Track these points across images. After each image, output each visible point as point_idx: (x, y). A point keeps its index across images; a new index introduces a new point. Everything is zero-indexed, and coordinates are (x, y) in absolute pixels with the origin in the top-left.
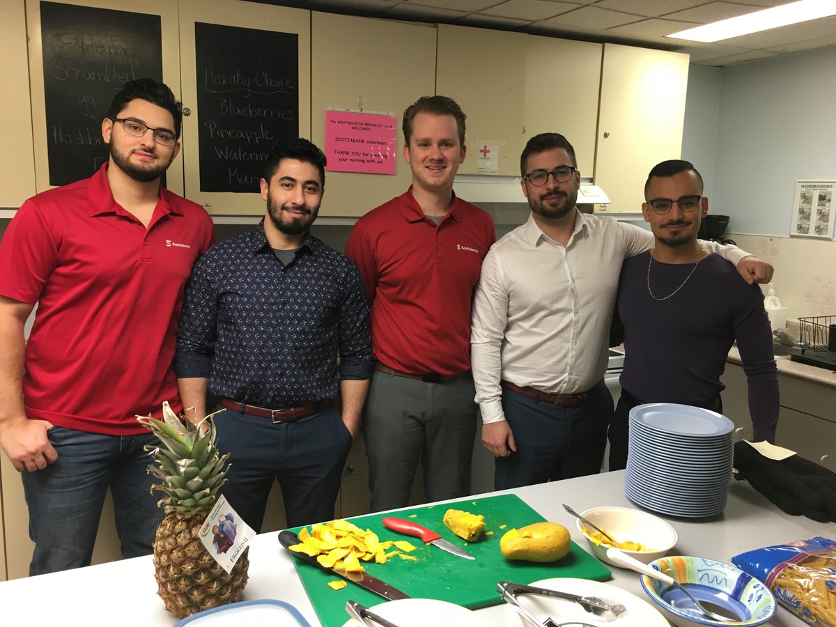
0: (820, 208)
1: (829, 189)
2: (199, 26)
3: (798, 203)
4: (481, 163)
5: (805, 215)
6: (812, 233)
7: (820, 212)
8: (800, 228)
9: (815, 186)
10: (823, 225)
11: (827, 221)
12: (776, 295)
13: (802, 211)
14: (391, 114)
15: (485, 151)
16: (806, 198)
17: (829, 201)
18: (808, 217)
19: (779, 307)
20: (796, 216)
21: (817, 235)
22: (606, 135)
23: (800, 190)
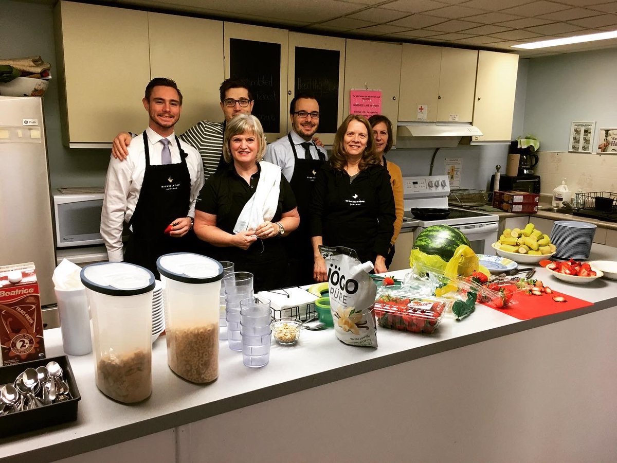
0: (585, 137)
1: (590, 127)
2: (297, 49)
3: (573, 134)
4: (420, 115)
5: (576, 140)
6: (580, 150)
7: (585, 139)
8: (574, 147)
9: (582, 125)
10: (586, 145)
11: (589, 144)
12: (565, 184)
13: (575, 139)
14: (380, 90)
15: (421, 109)
16: (577, 132)
17: (590, 133)
18: (578, 142)
19: (567, 191)
20: (572, 141)
21: (583, 151)
22: (479, 99)
23: (574, 127)
